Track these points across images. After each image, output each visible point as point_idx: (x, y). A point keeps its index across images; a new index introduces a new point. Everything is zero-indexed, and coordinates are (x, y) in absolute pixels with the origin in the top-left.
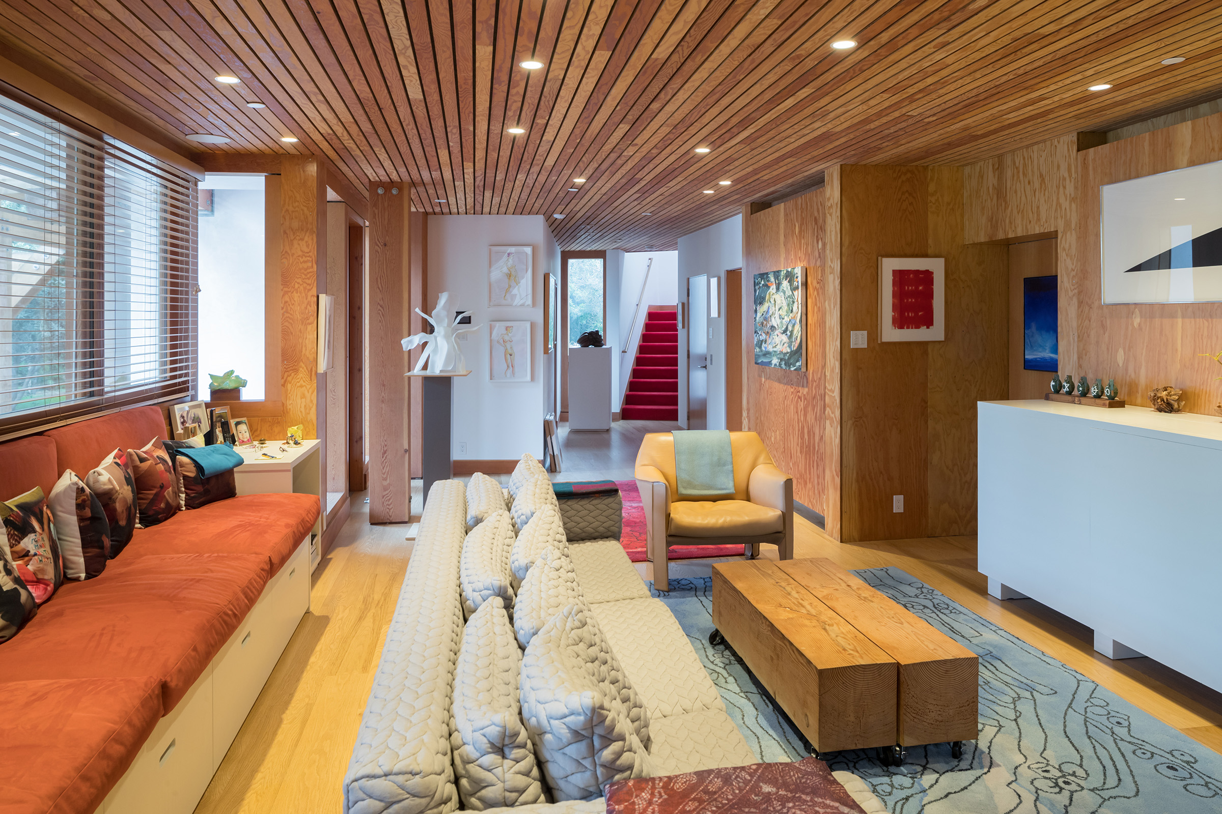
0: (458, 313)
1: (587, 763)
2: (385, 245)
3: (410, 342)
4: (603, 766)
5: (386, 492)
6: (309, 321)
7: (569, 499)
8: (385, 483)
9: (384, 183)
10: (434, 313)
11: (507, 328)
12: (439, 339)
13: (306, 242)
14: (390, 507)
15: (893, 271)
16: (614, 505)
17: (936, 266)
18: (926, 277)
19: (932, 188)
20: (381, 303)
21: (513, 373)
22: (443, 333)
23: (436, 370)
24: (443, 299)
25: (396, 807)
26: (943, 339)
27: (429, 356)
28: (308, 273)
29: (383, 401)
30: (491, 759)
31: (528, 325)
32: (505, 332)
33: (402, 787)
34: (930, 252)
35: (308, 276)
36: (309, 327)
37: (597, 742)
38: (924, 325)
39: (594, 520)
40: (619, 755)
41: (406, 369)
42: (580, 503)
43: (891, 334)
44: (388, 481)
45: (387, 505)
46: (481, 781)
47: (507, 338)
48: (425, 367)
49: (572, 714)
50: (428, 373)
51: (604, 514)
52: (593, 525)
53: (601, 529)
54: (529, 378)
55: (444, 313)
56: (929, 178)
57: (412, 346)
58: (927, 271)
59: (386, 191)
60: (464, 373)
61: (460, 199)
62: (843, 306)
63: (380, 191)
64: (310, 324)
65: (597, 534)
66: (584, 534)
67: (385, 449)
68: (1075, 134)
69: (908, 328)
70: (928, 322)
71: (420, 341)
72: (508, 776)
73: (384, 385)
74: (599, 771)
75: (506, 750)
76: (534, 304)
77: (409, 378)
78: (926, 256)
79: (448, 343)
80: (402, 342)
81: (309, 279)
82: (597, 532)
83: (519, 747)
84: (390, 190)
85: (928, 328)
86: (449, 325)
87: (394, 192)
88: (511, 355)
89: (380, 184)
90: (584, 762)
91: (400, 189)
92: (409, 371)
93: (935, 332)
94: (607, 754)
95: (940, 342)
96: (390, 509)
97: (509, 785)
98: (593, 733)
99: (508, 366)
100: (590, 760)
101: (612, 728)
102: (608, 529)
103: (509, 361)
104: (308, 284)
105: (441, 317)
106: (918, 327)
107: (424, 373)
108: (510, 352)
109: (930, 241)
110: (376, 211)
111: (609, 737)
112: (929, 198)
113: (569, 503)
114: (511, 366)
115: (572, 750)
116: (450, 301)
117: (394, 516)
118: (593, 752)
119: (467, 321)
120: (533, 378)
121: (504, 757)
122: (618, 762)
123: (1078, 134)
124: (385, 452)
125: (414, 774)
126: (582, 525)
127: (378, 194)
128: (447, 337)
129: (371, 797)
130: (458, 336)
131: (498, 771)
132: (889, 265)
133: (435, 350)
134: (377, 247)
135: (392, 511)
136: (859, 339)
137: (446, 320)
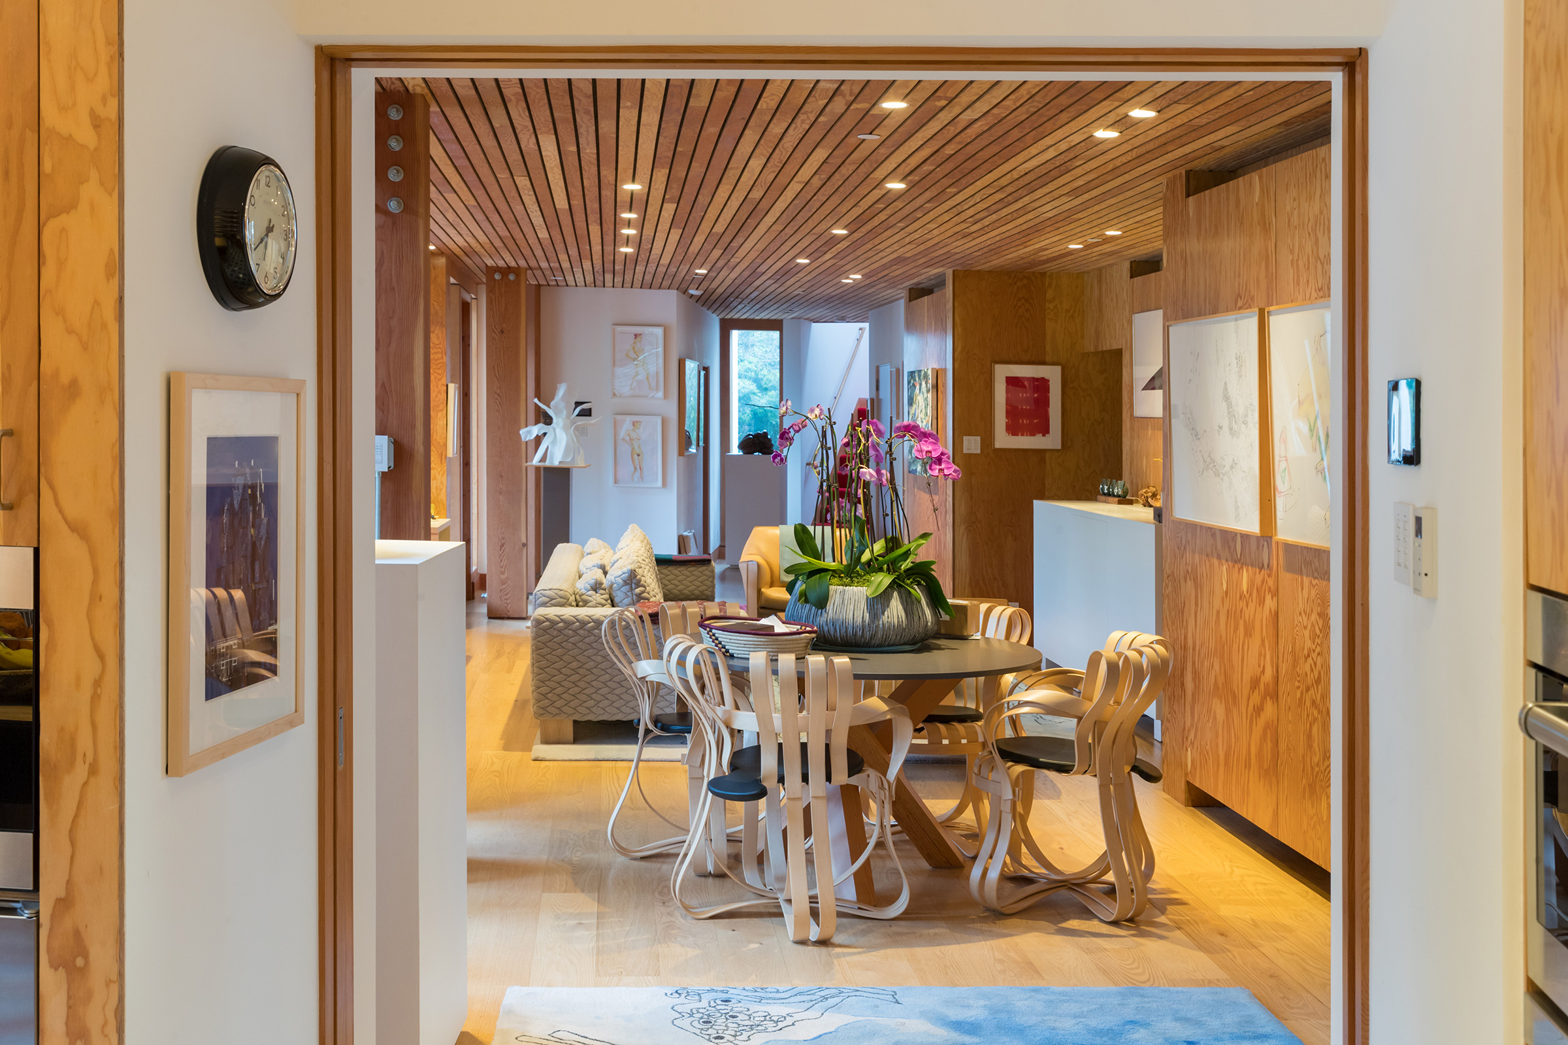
0: (578, 404)
1: (629, 594)
2: (502, 332)
3: (529, 432)
4: (635, 595)
5: (504, 586)
6: (440, 408)
7: (669, 565)
8: (503, 577)
9: (501, 268)
10: (552, 404)
11: (634, 424)
12: (558, 431)
13: (437, 335)
14: (508, 602)
15: (1007, 378)
16: (707, 573)
17: (1052, 374)
18: (1041, 385)
19: (1050, 294)
20: (499, 391)
21: (642, 477)
22: (561, 424)
23: (556, 460)
24: (561, 391)
25: (554, 601)
26: (1059, 447)
27: (548, 448)
28: (438, 364)
29: (500, 493)
30: (592, 592)
31: (659, 420)
32: (631, 427)
33: (556, 594)
34: (1048, 359)
35: (439, 366)
36: (440, 414)
37: (633, 586)
38: (1039, 433)
39: (690, 584)
40: (643, 592)
41: (524, 460)
42: (678, 569)
43: (1003, 440)
44: (506, 575)
45: (505, 599)
46: (587, 600)
47: (633, 435)
48: (543, 459)
49: (623, 574)
50: (547, 464)
51: (699, 579)
52: (690, 588)
53: (696, 592)
54: (660, 483)
55: (562, 405)
56: (1047, 284)
57: (531, 436)
58: (1043, 379)
59: (503, 276)
60: (583, 465)
61: (579, 277)
62: (956, 411)
63: (497, 277)
64: (440, 411)
65: (693, 596)
66: (682, 596)
67: (503, 542)
68: (1129, 262)
69: (1022, 435)
70: (1045, 430)
71: (539, 431)
72: (598, 599)
73: (501, 476)
74: (634, 597)
75: (597, 590)
76: (666, 396)
77: (527, 467)
78: (1044, 363)
79: (567, 434)
80: (521, 432)
81: (439, 369)
82: (693, 594)
83: (602, 589)
84: (507, 275)
85: (1044, 435)
86: (568, 417)
87: (512, 277)
88: (638, 455)
89: (497, 269)
90: (628, 593)
91: (518, 275)
92: (527, 462)
93: (1051, 441)
94: (638, 590)
95: (1058, 450)
96: (508, 604)
97: (598, 601)
98: (632, 582)
99: (635, 469)
100: (630, 592)
101: (640, 581)
102: (702, 592)
103: (637, 462)
104: (438, 374)
105: (559, 409)
106: (1033, 434)
107: (541, 464)
108: (638, 451)
109: (1048, 348)
110: (493, 297)
111: (638, 584)
112: (1047, 305)
113: (670, 568)
114: (638, 468)
115: (624, 589)
116: (569, 391)
117: (512, 610)
118: (632, 590)
119: (587, 413)
120: (664, 484)
121: (596, 593)
122: (642, 595)
123: (1131, 262)
124: (503, 545)
125: (561, 590)
126: (680, 587)
127: (495, 279)
128: (565, 428)
129: (544, 596)
130: (576, 428)
131: (594, 597)
132: (1002, 372)
133: (554, 442)
134: (494, 334)
135: (510, 605)
136: (972, 445)
137: (565, 412)
